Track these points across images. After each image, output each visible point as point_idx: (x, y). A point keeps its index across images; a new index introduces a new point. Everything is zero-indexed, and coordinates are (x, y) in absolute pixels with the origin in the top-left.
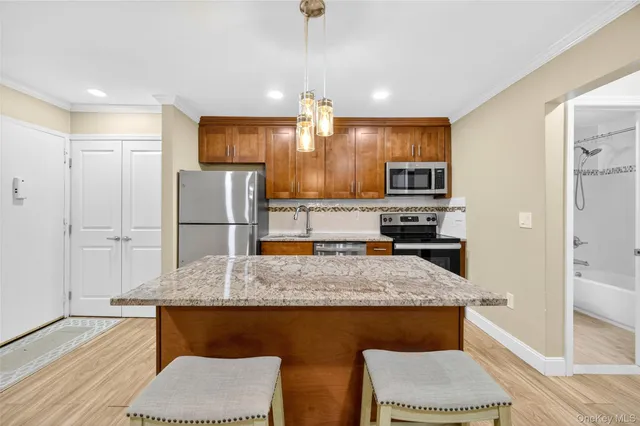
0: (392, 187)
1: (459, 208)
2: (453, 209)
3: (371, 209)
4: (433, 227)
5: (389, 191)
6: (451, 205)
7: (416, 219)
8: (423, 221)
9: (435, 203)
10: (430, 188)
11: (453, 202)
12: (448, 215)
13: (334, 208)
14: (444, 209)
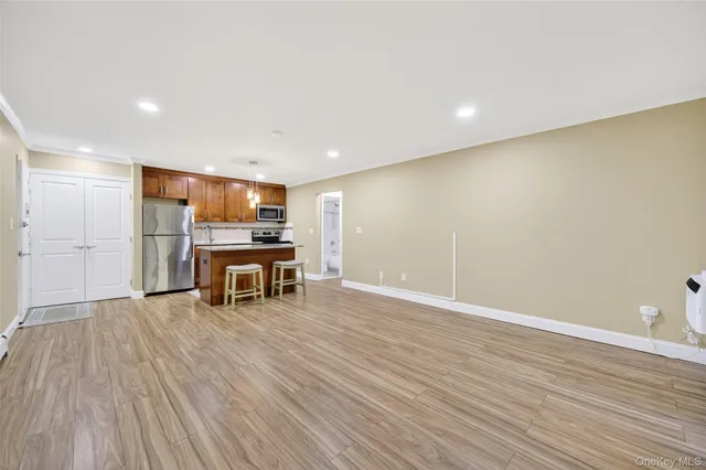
0: (260, 217)
1: (290, 228)
2: (287, 228)
3: (247, 228)
4: (278, 237)
5: (258, 219)
7: (270, 234)
8: (273, 235)
9: (278, 226)
10: (277, 218)
11: (287, 225)
12: (285, 231)
14: (283, 229)
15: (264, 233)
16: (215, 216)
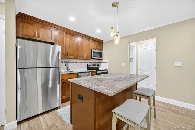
0: (93, 56)
1: (106, 62)
2: (104, 63)
3: (85, 63)
4: (98, 67)
5: (92, 57)
6: (103, 62)
7: (95, 65)
10: (100, 57)
12: (102, 64)
13: (75, 62)
14: (101, 63)
15: (93, 65)
16: (71, 55)
